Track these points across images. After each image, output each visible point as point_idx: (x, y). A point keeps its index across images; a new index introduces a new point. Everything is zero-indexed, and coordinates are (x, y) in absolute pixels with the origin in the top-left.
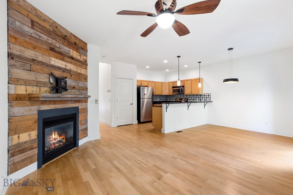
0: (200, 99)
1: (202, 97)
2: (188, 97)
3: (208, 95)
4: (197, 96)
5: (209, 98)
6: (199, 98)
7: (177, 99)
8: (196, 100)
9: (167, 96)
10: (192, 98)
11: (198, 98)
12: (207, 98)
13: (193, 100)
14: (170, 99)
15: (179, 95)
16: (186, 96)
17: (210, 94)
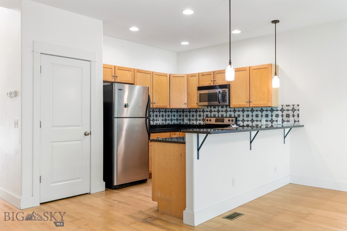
0: (269, 118)
1: (275, 113)
2: (237, 113)
3: (290, 108)
4: (262, 110)
5: (293, 116)
6: (267, 116)
7: (210, 120)
8: (261, 121)
9: (183, 110)
10: (248, 116)
11: (264, 117)
12: (288, 116)
13: (252, 121)
14: (190, 120)
15: (215, 108)
16: (235, 111)
17: (298, 105)
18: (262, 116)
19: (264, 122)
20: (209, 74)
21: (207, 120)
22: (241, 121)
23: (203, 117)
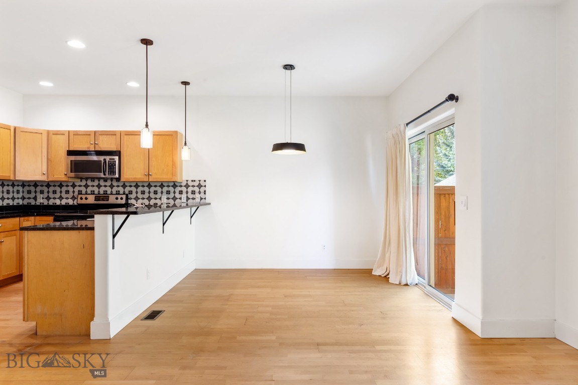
0: (172, 195)
1: (178, 189)
2: (127, 190)
3: (196, 184)
4: (162, 186)
5: (200, 193)
6: (168, 192)
7: (86, 199)
8: (160, 199)
9: (36, 184)
10: (143, 192)
11: (165, 193)
12: (193, 192)
13: (149, 199)
14: (48, 198)
15: (94, 181)
16: (124, 186)
17: (205, 181)
18: (162, 193)
19: (164, 200)
20: (87, 134)
21: (81, 199)
22: (134, 199)
23: (74, 193)
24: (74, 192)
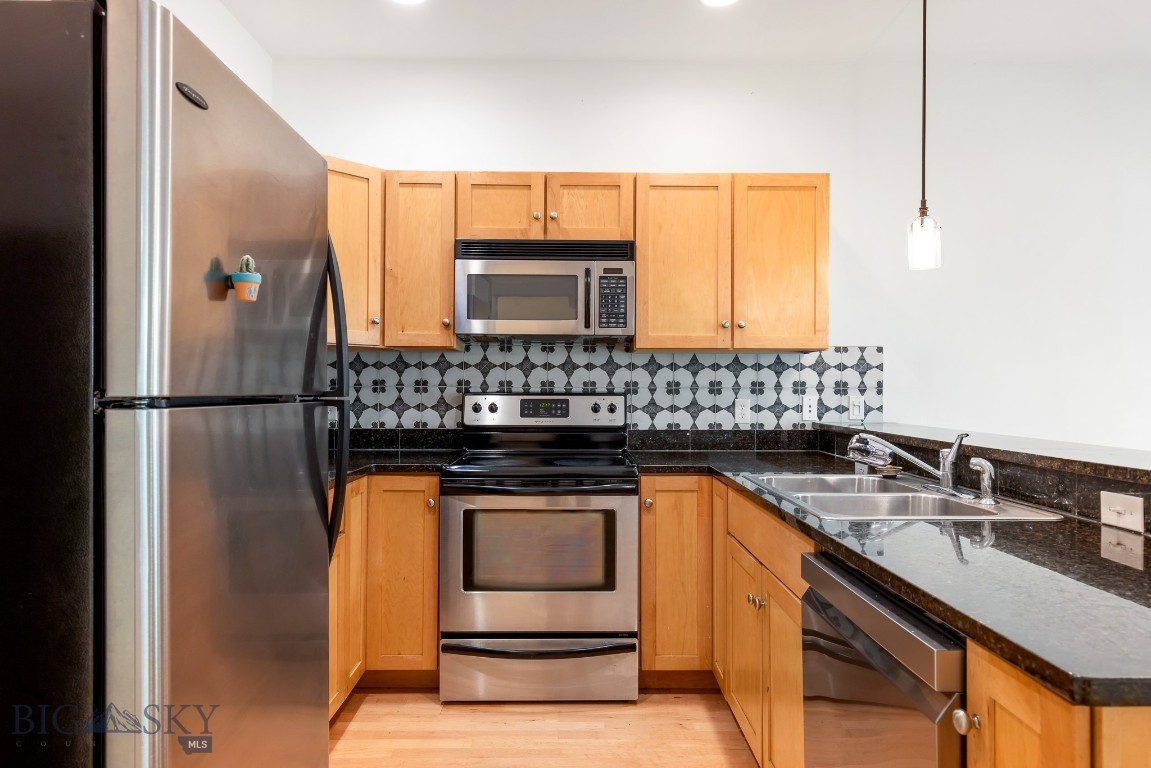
0: (768, 398)
1: (790, 378)
2: (622, 376)
3: (851, 359)
4: (736, 366)
5: (862, 391)
6: (757, 388)
7: (493, 408)
8: (731, 409)
10: (673, 388)
11: (745, 392)
12: (841, 388)
13: (694, 409)
15: (510, 349)
17: (880, 350)
18: (736, 388)
19: (744, 415)
21: (477, 408)
22: (643, 409)
23: (442, 391)
24: (442, 386)
